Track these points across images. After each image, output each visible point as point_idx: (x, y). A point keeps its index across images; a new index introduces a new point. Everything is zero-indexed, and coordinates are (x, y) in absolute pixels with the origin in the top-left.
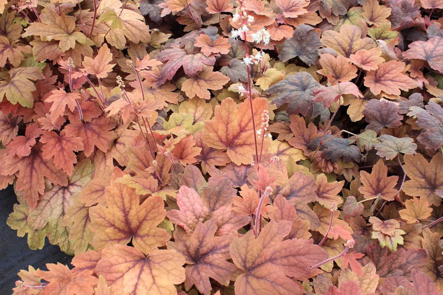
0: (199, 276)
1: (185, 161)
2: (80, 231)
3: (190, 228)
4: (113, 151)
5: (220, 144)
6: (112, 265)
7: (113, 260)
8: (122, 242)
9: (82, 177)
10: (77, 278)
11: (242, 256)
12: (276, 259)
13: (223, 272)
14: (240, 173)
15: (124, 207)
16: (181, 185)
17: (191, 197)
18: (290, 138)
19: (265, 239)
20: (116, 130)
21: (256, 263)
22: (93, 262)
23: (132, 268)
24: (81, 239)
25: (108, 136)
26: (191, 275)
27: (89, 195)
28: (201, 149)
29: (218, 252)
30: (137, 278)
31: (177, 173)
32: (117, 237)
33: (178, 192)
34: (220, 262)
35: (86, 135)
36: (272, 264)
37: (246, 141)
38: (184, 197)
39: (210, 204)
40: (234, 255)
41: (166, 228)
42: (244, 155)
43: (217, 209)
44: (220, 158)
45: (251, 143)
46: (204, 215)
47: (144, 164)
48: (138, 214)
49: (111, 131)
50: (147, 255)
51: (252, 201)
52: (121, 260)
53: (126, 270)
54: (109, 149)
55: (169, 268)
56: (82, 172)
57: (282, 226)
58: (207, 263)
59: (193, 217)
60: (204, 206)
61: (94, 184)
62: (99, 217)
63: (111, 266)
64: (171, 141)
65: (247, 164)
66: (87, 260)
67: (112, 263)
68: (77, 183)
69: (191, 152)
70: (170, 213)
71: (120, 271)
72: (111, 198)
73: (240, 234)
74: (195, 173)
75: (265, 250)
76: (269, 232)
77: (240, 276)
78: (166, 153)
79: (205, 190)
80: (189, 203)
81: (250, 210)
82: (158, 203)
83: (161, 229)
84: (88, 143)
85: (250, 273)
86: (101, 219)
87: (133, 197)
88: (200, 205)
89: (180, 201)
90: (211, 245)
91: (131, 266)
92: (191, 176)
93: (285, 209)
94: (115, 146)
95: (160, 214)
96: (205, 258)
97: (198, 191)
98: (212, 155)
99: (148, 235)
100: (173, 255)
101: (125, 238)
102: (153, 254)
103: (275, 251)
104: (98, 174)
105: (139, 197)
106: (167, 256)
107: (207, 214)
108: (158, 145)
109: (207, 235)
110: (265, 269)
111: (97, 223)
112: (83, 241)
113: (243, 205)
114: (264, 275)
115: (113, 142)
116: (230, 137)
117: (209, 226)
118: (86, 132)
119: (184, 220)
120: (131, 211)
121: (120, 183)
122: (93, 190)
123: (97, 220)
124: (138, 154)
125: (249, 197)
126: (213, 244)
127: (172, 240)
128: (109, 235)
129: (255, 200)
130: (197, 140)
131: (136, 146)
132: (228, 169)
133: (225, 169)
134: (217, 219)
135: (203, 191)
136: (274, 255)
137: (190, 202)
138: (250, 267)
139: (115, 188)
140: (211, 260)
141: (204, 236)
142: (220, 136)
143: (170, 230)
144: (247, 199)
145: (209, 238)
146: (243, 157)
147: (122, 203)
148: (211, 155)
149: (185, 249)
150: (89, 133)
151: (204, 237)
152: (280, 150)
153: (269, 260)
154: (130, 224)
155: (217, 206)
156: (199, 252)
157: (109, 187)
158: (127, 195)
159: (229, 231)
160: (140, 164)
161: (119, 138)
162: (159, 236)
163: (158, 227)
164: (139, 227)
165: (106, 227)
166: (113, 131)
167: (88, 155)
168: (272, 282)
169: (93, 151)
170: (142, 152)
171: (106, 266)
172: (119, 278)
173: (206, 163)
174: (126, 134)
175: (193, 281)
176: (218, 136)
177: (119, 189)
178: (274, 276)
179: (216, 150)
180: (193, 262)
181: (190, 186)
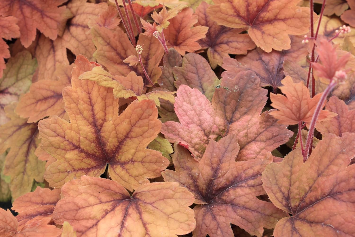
0: (215, 223)
1: (182, 47)
2: (20, 162)
3: (197, 150)
4: (67, 37)
5: (237, 20)
6: (79, 208)
7: (80, 200)
8: (92, 172)
9: (17, 80)
10: (27, 229)
11: (283, 189)
12: (340, 193)
13: (252, 216)
14: (271, 64)
15: (94, 119)
16: (179, 84)
17: (196, 102)
18: (342, 11)
19: (320, 162)
20: (70, 5)
21: (307, 200)
22: (48, 206)
23: (110, 211)
24: (22, 174)
25: (58, 15)
26: (203, 220)
27: (33, 106)
28: (207, 28)
29: (244, 184)
30: (119, 227)
31: (172, 67)
32: (84, 166)
33: (175, 95)
34: (247, 200)
35: (22, 13)
36: (335, 201)
37: (278, 13)
38: (184, 103)
39: (225, 112)
40: (270, 188)
41: (160, 149)
42: (276, 36)
43: (237, 120)
44: (238, 42)
45: (287, 17)
46: (217, 130)
47: (118, 54)
48: (117, 128)
49: (61, 6)
50: (132, 191)
51: (301, 102)
52: (92, 200)
53: (102, 215)
54: (60, 34)
55: (169, 210)
56: (18, 73)
57: (348, 142)
58: (226, 203)
59: (199, 133)
60: (216, 114)
61: (40, 88)
62: (55, 134)
63: (77, 210)
64: (163, 14)
65: (280, 50)
66: (37, 204)
67: (80, 204)
68: (11, 90)
69: (191, 33)
70: (165, 128)
71: (92, 216)
72: (73, 105)
73: (276, 158)
74: (201, 65)
75: (322, 180)
76: (326, 151)
77: (281, 220)
78: (156, 34)
79: (218, 91)
80: (193, 112)
81: (298, 115)
82: (148, 110)
83: (154, 151)
84: (26, 25)
85: (297, 216)
86: (58, 138)
87: (109, 101)
88: (210, 114)
89: (180, 109)
90: (232, 175)
91: (109, 208)
92: (194, 70)
93: (345, 119)
94: (69, 30)
95: (152, 128)
96: (223, 194)
97: (207, 92)
98: (225, 37)
99: (132, 161)
100: (173, 191)
101: (96, 167)
102: (143, 190)
103: (339, 179)
104: (43, 74)
105: (118, 102)
106: (164, 191)
107: (222, 128)
108: (143, 21)
109: (224, 159)
110: (323, 207)
111: (51, 145)
112: (26, 177)
113: (288, 108)
114: (321, 218)
115: (65, 24)
116: (253, 8)
117: (226, 145)
118: (21, 9)
119: (187, 138)
120: (106, 124)
121: (87, 80)
122: (39, 97)
123: (52, 139)
124: (109, 39)
125: (296, 95)
126: (235, 174)
127: (171, 167)
128: (71, 162)
129: (306, 99)
130: (199, 15)
131: (104, 25)
132: (250, 58)
133: (245, 59)
134: (237, 135)
135: (213, 93)
136: (337, 187)
137: (195, 110)
138: (296, 207)
139: (79, 89)
140: (233, 197)
141: (220, 160)
142: (237, 7)
143: (167, 152)
144: (294, 98)
145: (227, 163)
146: (275, 39)
147: (91, 113)
148: (222, 38)
149: (191, 181)
150: (27, 11)
151: (220, 162)
152: (328, 30)
153: (329, 195)
154: (105, 145)
155: (237, 115)
156: (213, 186)
157: (69, 87)
158: (99, 100)
159: (258, 153)
160: (113, 54)
161: (74, 17)
162: (150, 162)
163: (147, 147)
164: (118, 149)
165: (66, 150)
166: (65, 7)
167: (27, 44)
168: (336, 229)
169: (34, 38)
170: (115, 36)
171: (70, 210)
172: (91, 228)
173: (215, 51)
174: (86, 10)
175: (206, 230)
176: (234, 8)
177: (85, 91)
178: (339, 219)
179: (230, 29)
180: (204, 201)
181: (193, 85)
